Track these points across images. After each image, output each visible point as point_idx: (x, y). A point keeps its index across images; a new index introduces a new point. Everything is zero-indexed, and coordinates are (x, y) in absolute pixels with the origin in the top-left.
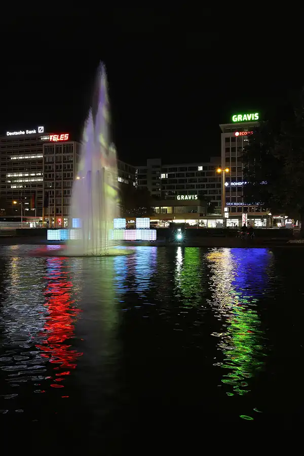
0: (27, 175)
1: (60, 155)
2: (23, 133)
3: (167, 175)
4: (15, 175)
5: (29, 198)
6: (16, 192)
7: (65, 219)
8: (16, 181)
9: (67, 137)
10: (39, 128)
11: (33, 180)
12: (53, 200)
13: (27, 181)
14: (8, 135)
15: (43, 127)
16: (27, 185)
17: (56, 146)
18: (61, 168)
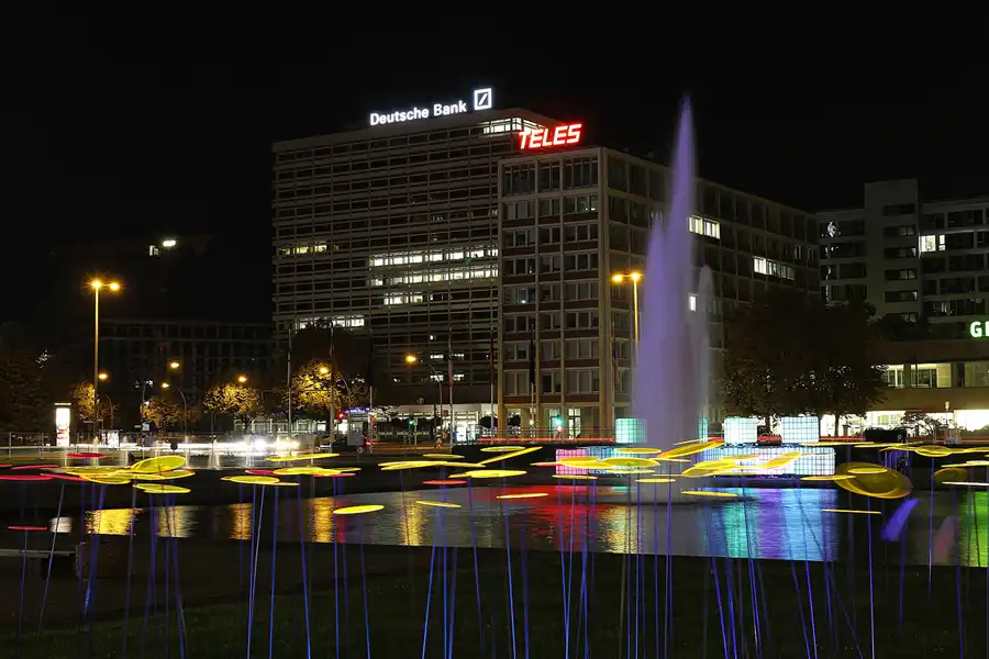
0: (438, 257)
1: (554, 194)
2: (425, 113)
3: (942, 238)
4: (398, 261)
5: (441, 338)
6: (399, 316)
7: (571, 413)
8: (400, 280)
9: (578, 134)
10: (477, 92)
11: (458, 276)
12: (532, 348)
13: (437, 278)
14: (372, 123)
15: (489, 90)
16: (439, 292)
17: (541, 165)
18: (557, 238)
